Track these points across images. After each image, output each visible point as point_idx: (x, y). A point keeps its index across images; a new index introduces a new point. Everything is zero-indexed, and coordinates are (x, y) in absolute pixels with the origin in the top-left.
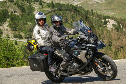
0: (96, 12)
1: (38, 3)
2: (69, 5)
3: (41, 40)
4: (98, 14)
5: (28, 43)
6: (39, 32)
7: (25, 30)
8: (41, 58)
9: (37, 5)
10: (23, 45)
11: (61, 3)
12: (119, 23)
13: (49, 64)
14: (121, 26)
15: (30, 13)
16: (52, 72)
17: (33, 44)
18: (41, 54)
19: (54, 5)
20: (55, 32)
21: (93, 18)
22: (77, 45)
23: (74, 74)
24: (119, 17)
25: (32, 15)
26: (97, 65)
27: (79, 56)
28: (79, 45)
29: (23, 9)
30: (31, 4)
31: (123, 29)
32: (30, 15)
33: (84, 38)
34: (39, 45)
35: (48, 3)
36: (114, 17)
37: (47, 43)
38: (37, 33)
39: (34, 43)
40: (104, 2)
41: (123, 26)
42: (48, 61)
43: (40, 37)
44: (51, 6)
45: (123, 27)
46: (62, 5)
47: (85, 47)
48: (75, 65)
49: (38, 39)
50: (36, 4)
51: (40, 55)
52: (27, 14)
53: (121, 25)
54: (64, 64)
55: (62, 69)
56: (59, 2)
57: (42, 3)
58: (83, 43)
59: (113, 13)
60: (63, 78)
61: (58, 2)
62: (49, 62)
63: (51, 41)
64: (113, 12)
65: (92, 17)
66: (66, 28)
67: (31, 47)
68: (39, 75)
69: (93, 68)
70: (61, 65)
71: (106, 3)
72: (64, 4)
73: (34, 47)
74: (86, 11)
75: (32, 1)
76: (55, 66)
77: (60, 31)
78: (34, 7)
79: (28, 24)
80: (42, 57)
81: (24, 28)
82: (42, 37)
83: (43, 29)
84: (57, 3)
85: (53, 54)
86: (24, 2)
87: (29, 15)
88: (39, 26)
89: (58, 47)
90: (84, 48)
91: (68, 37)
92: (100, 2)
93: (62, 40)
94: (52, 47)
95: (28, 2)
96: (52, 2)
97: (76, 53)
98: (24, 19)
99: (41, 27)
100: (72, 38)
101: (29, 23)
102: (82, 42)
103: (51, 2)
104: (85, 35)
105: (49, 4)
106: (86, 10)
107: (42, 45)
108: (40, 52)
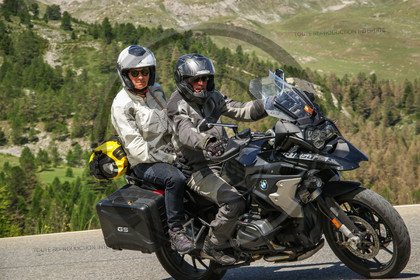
0: (254, 54)
1: (59, 24)
2: (162, 31)
3: (140, 144)
4: (260, 61)
5: (96, 153)
6: (132, 114)
7: (14, 114)
8: (142, 205)
9: (54, 32)
10: (7, 165)
11: (136, 24)
12: (328, 90)
13: (170, 225)
14: (335, 102)
15: (31, 56)
16: (181, 254)
17: (110, 155)
18: (139, 190)
19: (113, 32)
20: (189, 113)
21: (242, 74)
22: (264, 156)
23: (259, 258)
24: (328, 73)
25: (37, 66)
26: (338, 226)
27: (275, 194)
28: (272, 157)
29: (8, 44)
30: (35, 26)
31: (341, 109)
32: (32, 66)
33: (289, 134)
34: (132, 158)
35: (92, 25)
36: (312, 69)
37: (162, 152)
38: (124, 118)
39: (114, 153)
40: (277, 20)
41: (340, 99)
42: (165, 216)
43: (137, 133)
44: (103, 33)
45: (339, 104)
46: (139, 32)
47: (295, 165)
48: (261, 226)
49: (131, 138)
50: (53, 28)
51: (136, 193)
52: (22, 61)
53: (333, 97)
54: (223, 223)
55: (214, 240)
56: (131, 21)
57: (73, 24)
58: (287, 151)
59: (309, 59)
60: (219, 271)
61: (126, 21)
62: (169, 217)
63: (175, 143)
64: (310, 54)
65: (240, 71)
66: (226, 98)
67: (105, 167)
68: (62, 267)
69: (323, 236)
70: (213, 227)
71: (286, 26)
72: (147, 29)
73: (115, 167)
74: (219, 51)
75: (38, 19)
76: (192, 231)
77: (206, 110)
78: (44, 37)
79: (24, 95)
80: (143, 202)
81: (12, 107)
82: (141, 132)
83: (147, 104)
84: (123, 25)
85: (183, 188)
86: (10, 21)
87: (29, 63)
88: (132, 95)
89: (198, 163)
90: (292, 166)
91: (235, 129)
92: (266, 22)
93: (213, 140)
94: (179, 166)
95: (23, 21)
96: (106, 20)
97: (263, 185)
98: (9, 77)
99: (138, 97)
100: (247, 134)
101: (28, 92)
102: (284, 148)
103: (101, 23)
104: (295, 123)
105: (95, 26)
106: (221, 48)
107: (144, 160)
108: (139, 184)
